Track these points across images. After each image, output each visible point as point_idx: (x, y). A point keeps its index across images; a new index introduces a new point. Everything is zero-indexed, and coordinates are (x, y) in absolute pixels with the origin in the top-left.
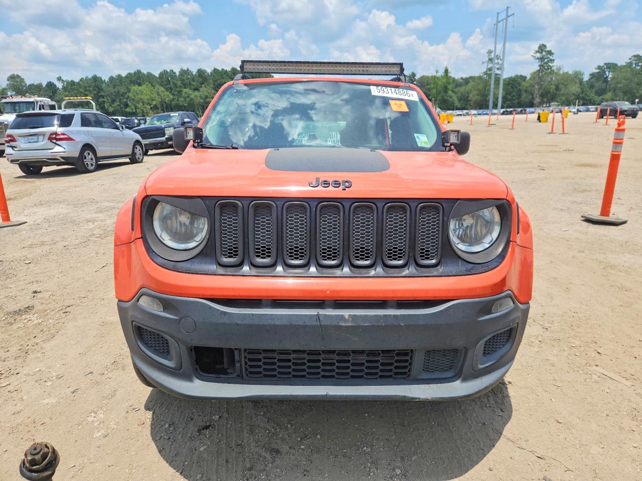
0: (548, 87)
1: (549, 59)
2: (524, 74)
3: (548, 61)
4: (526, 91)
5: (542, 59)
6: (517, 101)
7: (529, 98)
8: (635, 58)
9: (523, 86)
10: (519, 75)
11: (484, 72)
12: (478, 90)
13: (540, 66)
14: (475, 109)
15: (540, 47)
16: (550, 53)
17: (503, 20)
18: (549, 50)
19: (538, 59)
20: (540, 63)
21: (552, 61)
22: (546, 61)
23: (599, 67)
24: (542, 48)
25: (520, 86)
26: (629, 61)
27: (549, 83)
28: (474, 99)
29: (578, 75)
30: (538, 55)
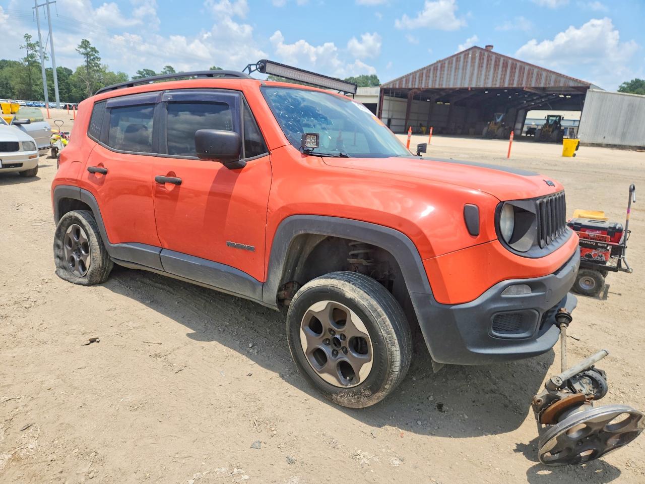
0: (98, 84)
1: (94, 57)
2: (69, 67)
3: (94, 58)
4: (75, 86)
5: (87, 55)
6: (67, 95)
7: (79, 93)
8: (169, 69)
9: (71, 79)
10: (63, 67)
11: (25, 58)
12: (21, 77)
13: (87, 62)
14: (22, 99)
15: (83, 42)
16: (93, 49)
17: (43, 5)
18: (93, 47)
19: (84, 54)
20: (86, 59)
21: (99, 59)
22: (92, 57)
23: (140, 72)
24: (85, 44)
25: (67, 79)
26: (164, 71)
27: (99, 81)
28: (17, 87)
29: (122, 76)
30: (82, 50)
